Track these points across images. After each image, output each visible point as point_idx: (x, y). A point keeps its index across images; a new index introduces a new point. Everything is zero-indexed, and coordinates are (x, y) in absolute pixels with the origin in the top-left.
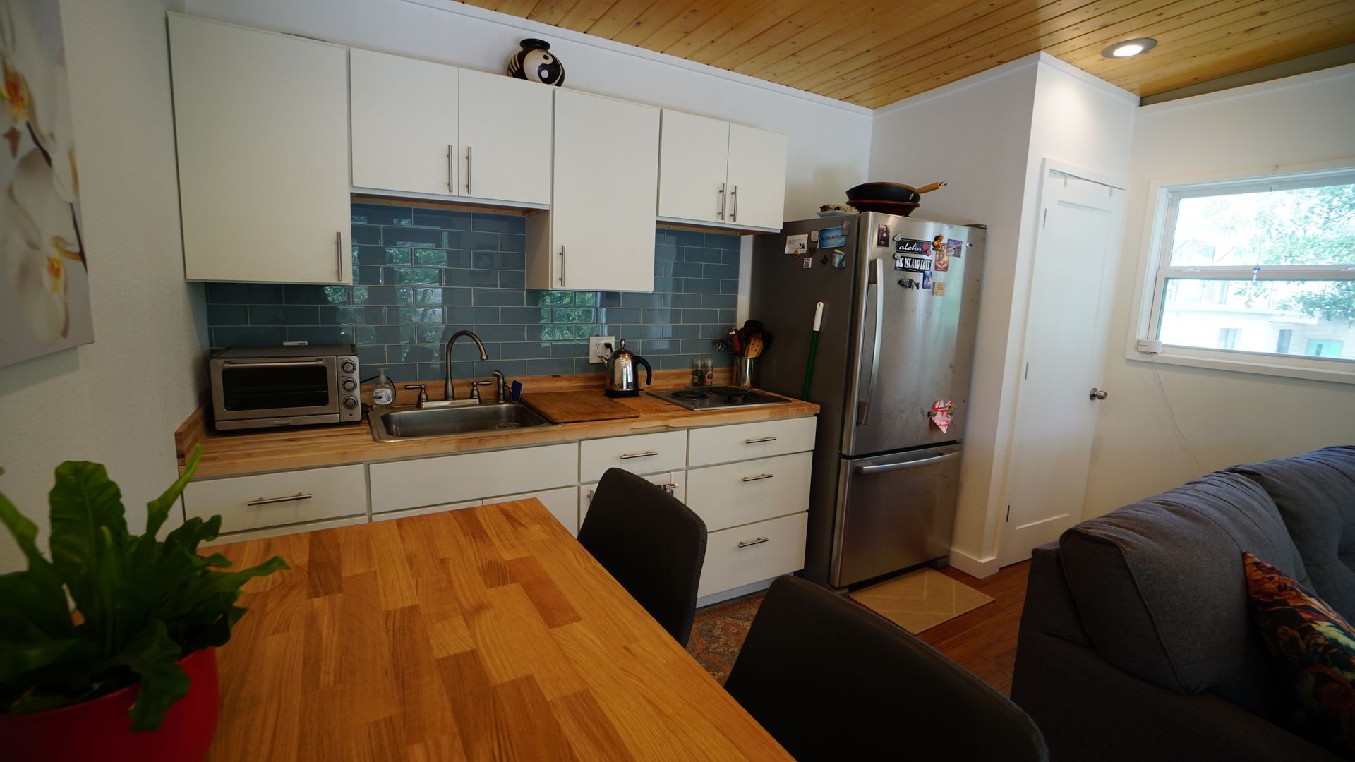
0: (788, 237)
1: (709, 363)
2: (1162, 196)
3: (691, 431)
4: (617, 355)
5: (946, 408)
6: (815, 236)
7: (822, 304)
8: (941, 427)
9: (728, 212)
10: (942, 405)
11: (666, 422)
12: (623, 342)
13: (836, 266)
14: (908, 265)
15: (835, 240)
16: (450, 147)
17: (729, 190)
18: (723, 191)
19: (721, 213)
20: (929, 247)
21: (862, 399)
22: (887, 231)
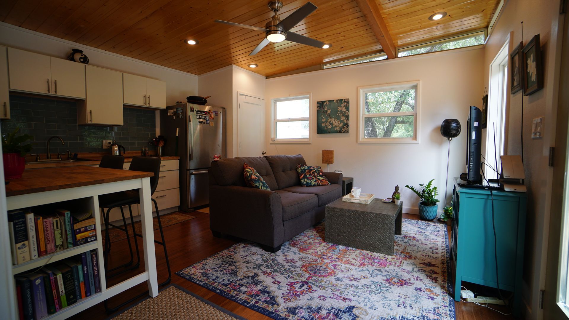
0: (169, 111)
1: (147, 149)
4: (113, 145)
5: (219, 157)
6: (175, 110)
7: (178, 128)
9: (147, 103)
10: (217, 156)
12: (115, 141)
13: (181, 118)
14: (201, 117)
15: (180, 111)
16: (48, 80)
17: (147, 96)
18: (145, 97)
19: (145, 103)
20: (207, 113)
21: (190, 153)
22: (193, 108)
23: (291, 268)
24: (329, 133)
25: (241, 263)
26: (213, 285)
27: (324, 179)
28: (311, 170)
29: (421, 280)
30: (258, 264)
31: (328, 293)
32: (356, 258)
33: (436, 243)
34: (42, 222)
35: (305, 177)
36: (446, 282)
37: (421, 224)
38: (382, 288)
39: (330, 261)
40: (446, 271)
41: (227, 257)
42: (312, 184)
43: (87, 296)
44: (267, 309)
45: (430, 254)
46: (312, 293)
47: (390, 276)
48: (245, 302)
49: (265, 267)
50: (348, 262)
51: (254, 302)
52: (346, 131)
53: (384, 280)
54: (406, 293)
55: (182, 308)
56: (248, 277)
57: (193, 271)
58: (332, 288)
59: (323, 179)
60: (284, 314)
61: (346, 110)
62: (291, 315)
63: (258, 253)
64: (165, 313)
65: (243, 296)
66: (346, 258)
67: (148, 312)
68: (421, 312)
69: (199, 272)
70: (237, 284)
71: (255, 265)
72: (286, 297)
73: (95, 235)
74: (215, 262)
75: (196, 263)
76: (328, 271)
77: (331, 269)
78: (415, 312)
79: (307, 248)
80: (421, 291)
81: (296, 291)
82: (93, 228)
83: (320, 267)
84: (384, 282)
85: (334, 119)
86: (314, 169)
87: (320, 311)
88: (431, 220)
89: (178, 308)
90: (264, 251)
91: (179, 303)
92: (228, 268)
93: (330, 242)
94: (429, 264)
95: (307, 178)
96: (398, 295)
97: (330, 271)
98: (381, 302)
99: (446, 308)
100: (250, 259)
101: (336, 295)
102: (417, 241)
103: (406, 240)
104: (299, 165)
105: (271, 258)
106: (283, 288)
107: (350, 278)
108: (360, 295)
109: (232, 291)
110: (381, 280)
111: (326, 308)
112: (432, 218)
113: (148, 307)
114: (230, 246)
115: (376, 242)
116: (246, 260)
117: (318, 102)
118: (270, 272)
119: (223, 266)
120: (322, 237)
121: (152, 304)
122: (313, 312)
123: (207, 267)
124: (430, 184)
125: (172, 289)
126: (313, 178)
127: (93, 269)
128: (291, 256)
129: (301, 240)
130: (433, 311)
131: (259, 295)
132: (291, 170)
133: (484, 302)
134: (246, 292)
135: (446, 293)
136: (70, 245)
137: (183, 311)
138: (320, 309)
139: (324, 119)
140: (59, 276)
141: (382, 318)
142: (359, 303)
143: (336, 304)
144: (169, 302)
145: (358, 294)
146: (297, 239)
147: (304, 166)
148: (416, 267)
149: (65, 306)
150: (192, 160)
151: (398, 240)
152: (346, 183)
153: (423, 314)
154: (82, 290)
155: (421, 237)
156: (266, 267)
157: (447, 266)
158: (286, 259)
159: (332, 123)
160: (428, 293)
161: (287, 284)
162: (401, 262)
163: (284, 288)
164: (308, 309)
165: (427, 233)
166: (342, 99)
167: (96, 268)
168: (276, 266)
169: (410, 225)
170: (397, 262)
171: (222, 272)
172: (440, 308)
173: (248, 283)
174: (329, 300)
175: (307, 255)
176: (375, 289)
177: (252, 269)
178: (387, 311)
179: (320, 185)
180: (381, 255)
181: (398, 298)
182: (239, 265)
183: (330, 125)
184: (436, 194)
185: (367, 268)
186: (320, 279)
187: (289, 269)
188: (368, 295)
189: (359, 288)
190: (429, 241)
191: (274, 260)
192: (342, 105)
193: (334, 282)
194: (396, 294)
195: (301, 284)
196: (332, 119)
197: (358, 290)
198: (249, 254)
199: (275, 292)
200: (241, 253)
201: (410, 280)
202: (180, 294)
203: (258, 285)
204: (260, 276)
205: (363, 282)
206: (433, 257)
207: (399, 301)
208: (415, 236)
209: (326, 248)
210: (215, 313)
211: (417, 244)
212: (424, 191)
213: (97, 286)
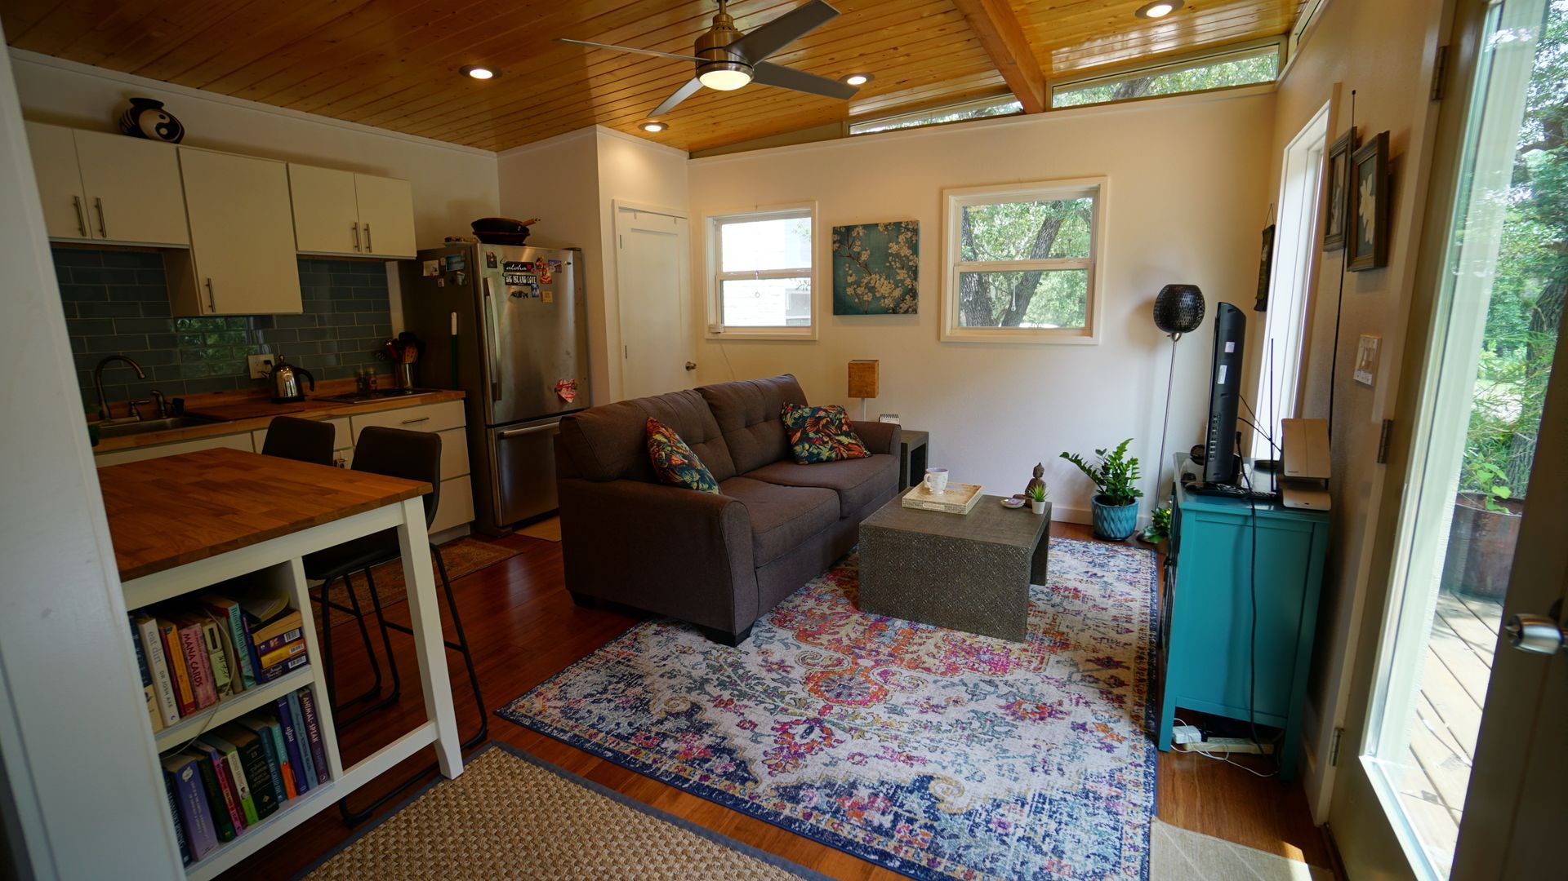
0: (425, 263)
1: (371, 371)
2: (709, 223)
3: (353, 418)
4: (277, 368)
5: (570, 385)
6: (444, 262)
7: (455, 314)
8: (567, 399)
9: (363, 245)
10: (565, 382)
12: (282, 357)
13: (460, 284)
14: (516, 280)
15: (458, 264)
16: (78, 199)
17: (361, 228)
18: (355, 228)
19: (357, 247)
20: (532, 266)
21: (494, 381)
22: (494, 257)
23: (780, 685)
24: (866, 313)
25: (656, 677)
26: (594, 740)
27: (854, 442)
28: (821, 418)
29: (1086, 703)
30: (698, 679)
31: (872, 746)
32: (935, 651)
33: (1129, 604)
34: (177, 636)
35: (805, 439)
36: (1142, 705)
37: (1096, 552)
38: (996, 728)
39: (873, 663)
40: (1146, 677)
41: (619, 662)
42: (822, 457)
43: (299, 793)
44: (731, 792)
45: (1113, 634)
46: (833, 747)
47: (1015, 695)
48: (677, 778)
49: (715, 686)
50: (916, 664)
51: (699, 776)
52: (910, 310)
53: (1001, 707)
54: (1050, 737)
55: (528, 802)
56: (677, 715)
57: (538, 704)
58: (879, 733)
59: (851, 441)
60: (772, 803)
61: (911, 252)
62: (789, 805)
63: (694, 647)
64: (490, 816)
65: (671, 763)
66: (911, 653)
67: (447, 817)
68: (1082, 781)
69: (555, 707)
70: (653, 735)
71: (691, 681)
72: (773, 762)
73: (305, 653)
74: (589, 679)
75: (543, 684)
76: (868, 688)
77: (876, 684)
78: (1070, 783)
79: (815, 629)
80: (1085, 730)
81: (796, 744)
82: (298, 636)
83: (850, 680)
84: (1000, 712)
85: (878, 277)
86: (828, 417)
87: (855, 792)
88: (1122, 542)
89: (518, 802)
90: (710, 643)
91: (518, 790)
92: (626, 693)
93: (871, 612)
94: (1108, 663)
95: (810, 441)
96: (1033, 742)
97: (874, 689)
98: (994, 762)
99: (1139, 768)
100: (678, 666)
101: (890, 751)
102: (1085, 599)
103: (1056, 599)
104: (787, 405)
105: (730, 660)
106: (765, 740)
107: (921, 706)
108: (945, 748)
109: (644, 752)
110: (994, 706)
111: (867, 784)
112: (1124, 535)
113: (444, 803)
114: (623, 633)
115: (984, 612)
116: (667, 669)
117: (834, 228)
118: (730, 697)
119: (611, 687)
120: (852, 596)
121: (453, 796)
122: (839, 795)
123: (573, 693)
124: (1122, 449)
125: (493, 755)
126: (826, 439)
127: (308, 732)
128: (777, 652)
129: (800, 608)
130: (1108, 778)
131: (709, 760)
132: (766, 420)
133: (1221, 751)
134: (675, 752)
135: (1141, 733)
136: (248, 683)
137: (530, 809)
138: (853, 785)
139: (851, 276)
140: (233, 756)
141: (995, 800)
142: (944, 768)
143: (891, 771)
144: (494, 789)
145: (941, 745)
146: (791, 606)
147: (800, 408)
148: (1078, 671)
149: (255, 821)
150: (500, 399)
151: (1039, 600)
152: (910, 449)
153: (1087, 787)
154: (286, 781)
155: (1092, 590)
156: (719, 685)
157: (1150, 664)
158: (766, 661)
159: (874, 287)
160: (1102, 735)
161: (773, 729)
162: (1043, 658)
163: (767, 738)
164: (825, 787)
165: (1109, 578)
166: (901, 223)
167: (313, 728)
168: (742, 682)
169: (1068, 554)
170: (1033, 659)
171: (612, 705)
172: (1124, 771)
173: (679, 730)
174: (873, 762)
175: (816, 650)
176: (980, 730)
177: (684, 694)
178: (1007, 782)
179: (843, 459)
180: (996, 643)
181: (1032, 751)
182: (652, 684)
183: (870, 291)
184: (1137, 476)
185: (964, 677)
186: (850, 711)
187: (775, 688)
188: (964, 747)
189: (943, 728)
190: (1112, 599)
191: (736, 666)
192: (901, 238)
193: (884, 717)
194: (1027, 742)
195: (806, 726)
196: (873, 276)
197: (940, 736)
198: (674, 654)
199: (746, 749)
200: (654, 651)
201: (1060, 704)
202: (515, 766)
203: (704, 735)
204: (706, 710)
205: (953, 713)
206: (1118, 643)
207: (1034, 757)
208: (1080, 587)
209: (861, 628)
210: (610, 810)
211: (1084, 607)
212: (1106, 468)
213: (321, 767)
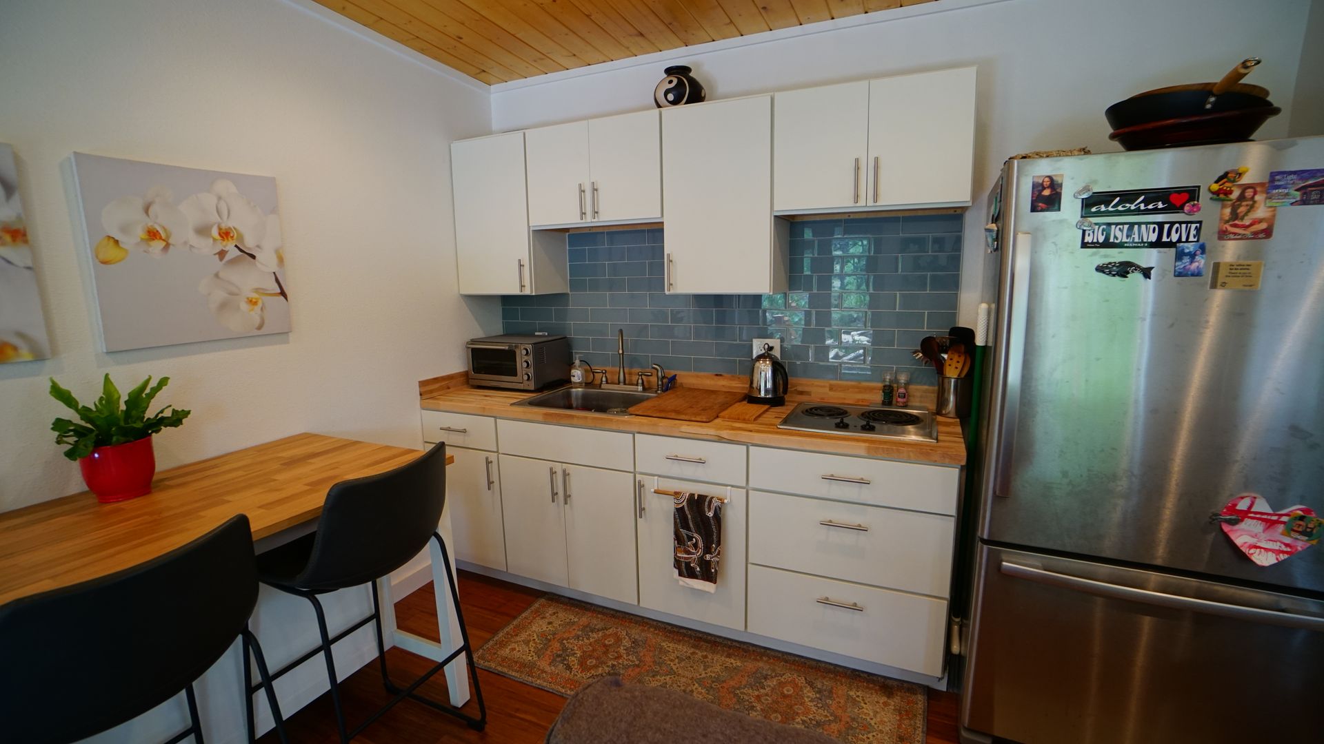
1: (903, 379)
5: (1285, 519)
7: (985, 306)
8: (1251, 551)
10: (1262, 508)
11: (718, 432)
19: (858, 196)
20: (1194, 197)
